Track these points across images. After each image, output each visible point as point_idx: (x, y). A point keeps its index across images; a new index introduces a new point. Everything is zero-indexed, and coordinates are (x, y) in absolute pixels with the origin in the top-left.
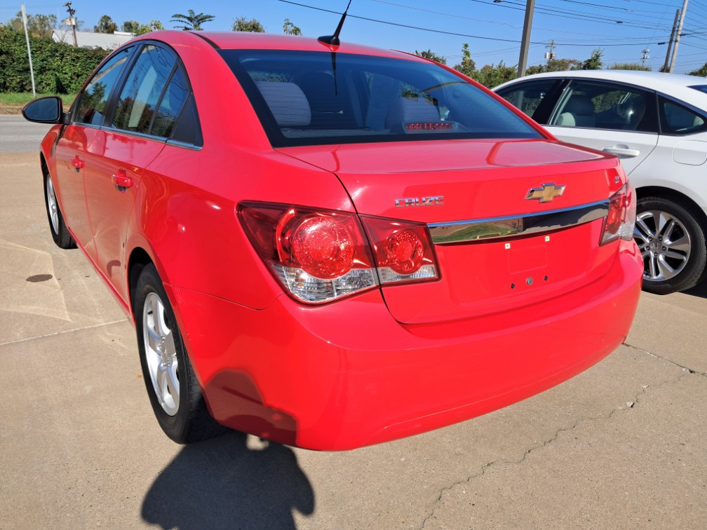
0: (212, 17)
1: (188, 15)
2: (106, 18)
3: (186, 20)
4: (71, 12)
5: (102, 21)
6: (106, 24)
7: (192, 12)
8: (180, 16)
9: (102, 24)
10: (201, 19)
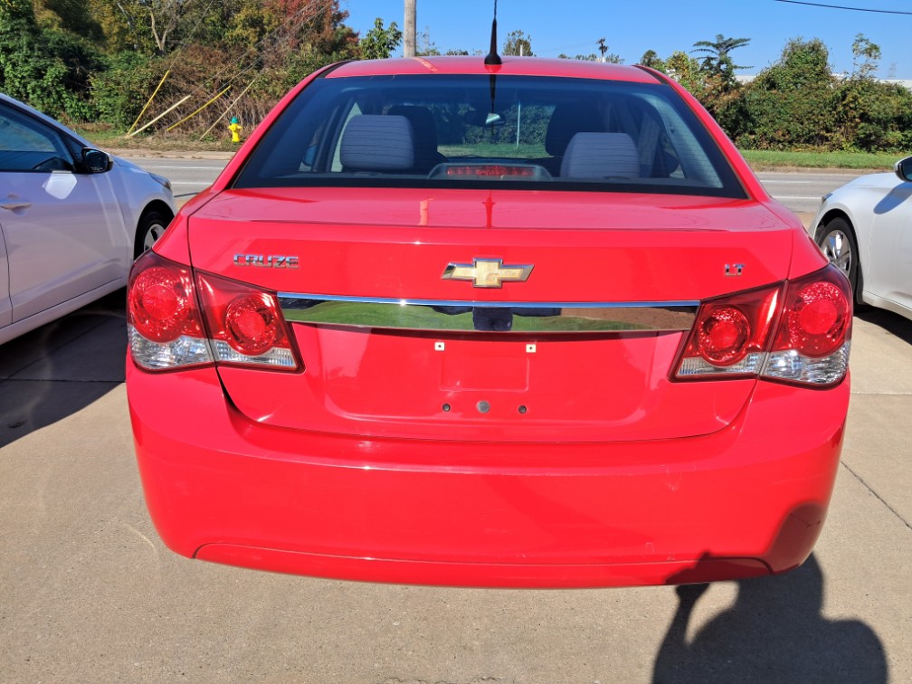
0: (746, 40)
1: (715, 42)
2: (651, 53)
3: (711, 48)
4: (603, 49)
5: (645, 57)
6: (650, 60)
7: (721, 37)
8: (704, 43)
9: (644, 61)
10: (730, 45)
